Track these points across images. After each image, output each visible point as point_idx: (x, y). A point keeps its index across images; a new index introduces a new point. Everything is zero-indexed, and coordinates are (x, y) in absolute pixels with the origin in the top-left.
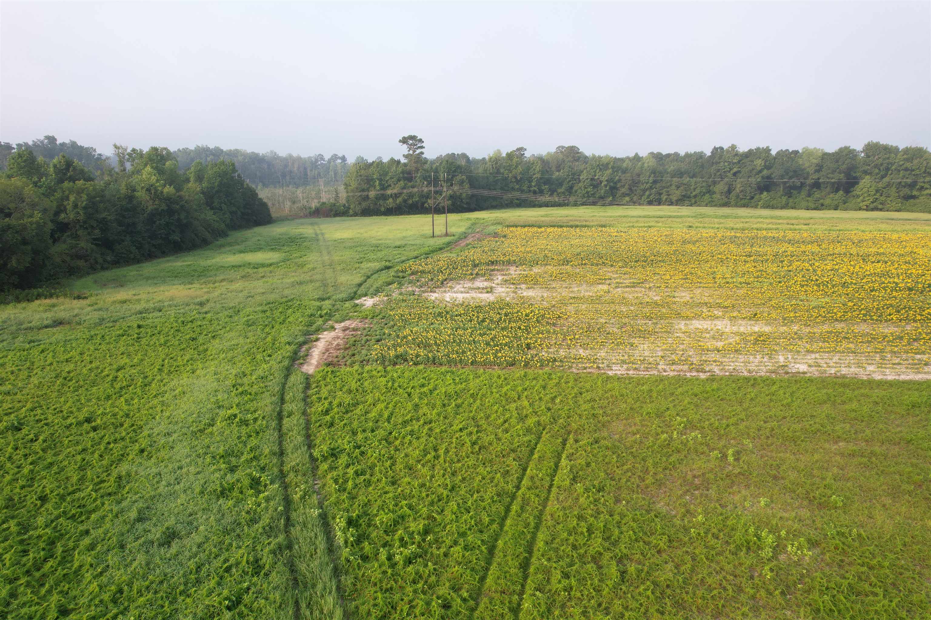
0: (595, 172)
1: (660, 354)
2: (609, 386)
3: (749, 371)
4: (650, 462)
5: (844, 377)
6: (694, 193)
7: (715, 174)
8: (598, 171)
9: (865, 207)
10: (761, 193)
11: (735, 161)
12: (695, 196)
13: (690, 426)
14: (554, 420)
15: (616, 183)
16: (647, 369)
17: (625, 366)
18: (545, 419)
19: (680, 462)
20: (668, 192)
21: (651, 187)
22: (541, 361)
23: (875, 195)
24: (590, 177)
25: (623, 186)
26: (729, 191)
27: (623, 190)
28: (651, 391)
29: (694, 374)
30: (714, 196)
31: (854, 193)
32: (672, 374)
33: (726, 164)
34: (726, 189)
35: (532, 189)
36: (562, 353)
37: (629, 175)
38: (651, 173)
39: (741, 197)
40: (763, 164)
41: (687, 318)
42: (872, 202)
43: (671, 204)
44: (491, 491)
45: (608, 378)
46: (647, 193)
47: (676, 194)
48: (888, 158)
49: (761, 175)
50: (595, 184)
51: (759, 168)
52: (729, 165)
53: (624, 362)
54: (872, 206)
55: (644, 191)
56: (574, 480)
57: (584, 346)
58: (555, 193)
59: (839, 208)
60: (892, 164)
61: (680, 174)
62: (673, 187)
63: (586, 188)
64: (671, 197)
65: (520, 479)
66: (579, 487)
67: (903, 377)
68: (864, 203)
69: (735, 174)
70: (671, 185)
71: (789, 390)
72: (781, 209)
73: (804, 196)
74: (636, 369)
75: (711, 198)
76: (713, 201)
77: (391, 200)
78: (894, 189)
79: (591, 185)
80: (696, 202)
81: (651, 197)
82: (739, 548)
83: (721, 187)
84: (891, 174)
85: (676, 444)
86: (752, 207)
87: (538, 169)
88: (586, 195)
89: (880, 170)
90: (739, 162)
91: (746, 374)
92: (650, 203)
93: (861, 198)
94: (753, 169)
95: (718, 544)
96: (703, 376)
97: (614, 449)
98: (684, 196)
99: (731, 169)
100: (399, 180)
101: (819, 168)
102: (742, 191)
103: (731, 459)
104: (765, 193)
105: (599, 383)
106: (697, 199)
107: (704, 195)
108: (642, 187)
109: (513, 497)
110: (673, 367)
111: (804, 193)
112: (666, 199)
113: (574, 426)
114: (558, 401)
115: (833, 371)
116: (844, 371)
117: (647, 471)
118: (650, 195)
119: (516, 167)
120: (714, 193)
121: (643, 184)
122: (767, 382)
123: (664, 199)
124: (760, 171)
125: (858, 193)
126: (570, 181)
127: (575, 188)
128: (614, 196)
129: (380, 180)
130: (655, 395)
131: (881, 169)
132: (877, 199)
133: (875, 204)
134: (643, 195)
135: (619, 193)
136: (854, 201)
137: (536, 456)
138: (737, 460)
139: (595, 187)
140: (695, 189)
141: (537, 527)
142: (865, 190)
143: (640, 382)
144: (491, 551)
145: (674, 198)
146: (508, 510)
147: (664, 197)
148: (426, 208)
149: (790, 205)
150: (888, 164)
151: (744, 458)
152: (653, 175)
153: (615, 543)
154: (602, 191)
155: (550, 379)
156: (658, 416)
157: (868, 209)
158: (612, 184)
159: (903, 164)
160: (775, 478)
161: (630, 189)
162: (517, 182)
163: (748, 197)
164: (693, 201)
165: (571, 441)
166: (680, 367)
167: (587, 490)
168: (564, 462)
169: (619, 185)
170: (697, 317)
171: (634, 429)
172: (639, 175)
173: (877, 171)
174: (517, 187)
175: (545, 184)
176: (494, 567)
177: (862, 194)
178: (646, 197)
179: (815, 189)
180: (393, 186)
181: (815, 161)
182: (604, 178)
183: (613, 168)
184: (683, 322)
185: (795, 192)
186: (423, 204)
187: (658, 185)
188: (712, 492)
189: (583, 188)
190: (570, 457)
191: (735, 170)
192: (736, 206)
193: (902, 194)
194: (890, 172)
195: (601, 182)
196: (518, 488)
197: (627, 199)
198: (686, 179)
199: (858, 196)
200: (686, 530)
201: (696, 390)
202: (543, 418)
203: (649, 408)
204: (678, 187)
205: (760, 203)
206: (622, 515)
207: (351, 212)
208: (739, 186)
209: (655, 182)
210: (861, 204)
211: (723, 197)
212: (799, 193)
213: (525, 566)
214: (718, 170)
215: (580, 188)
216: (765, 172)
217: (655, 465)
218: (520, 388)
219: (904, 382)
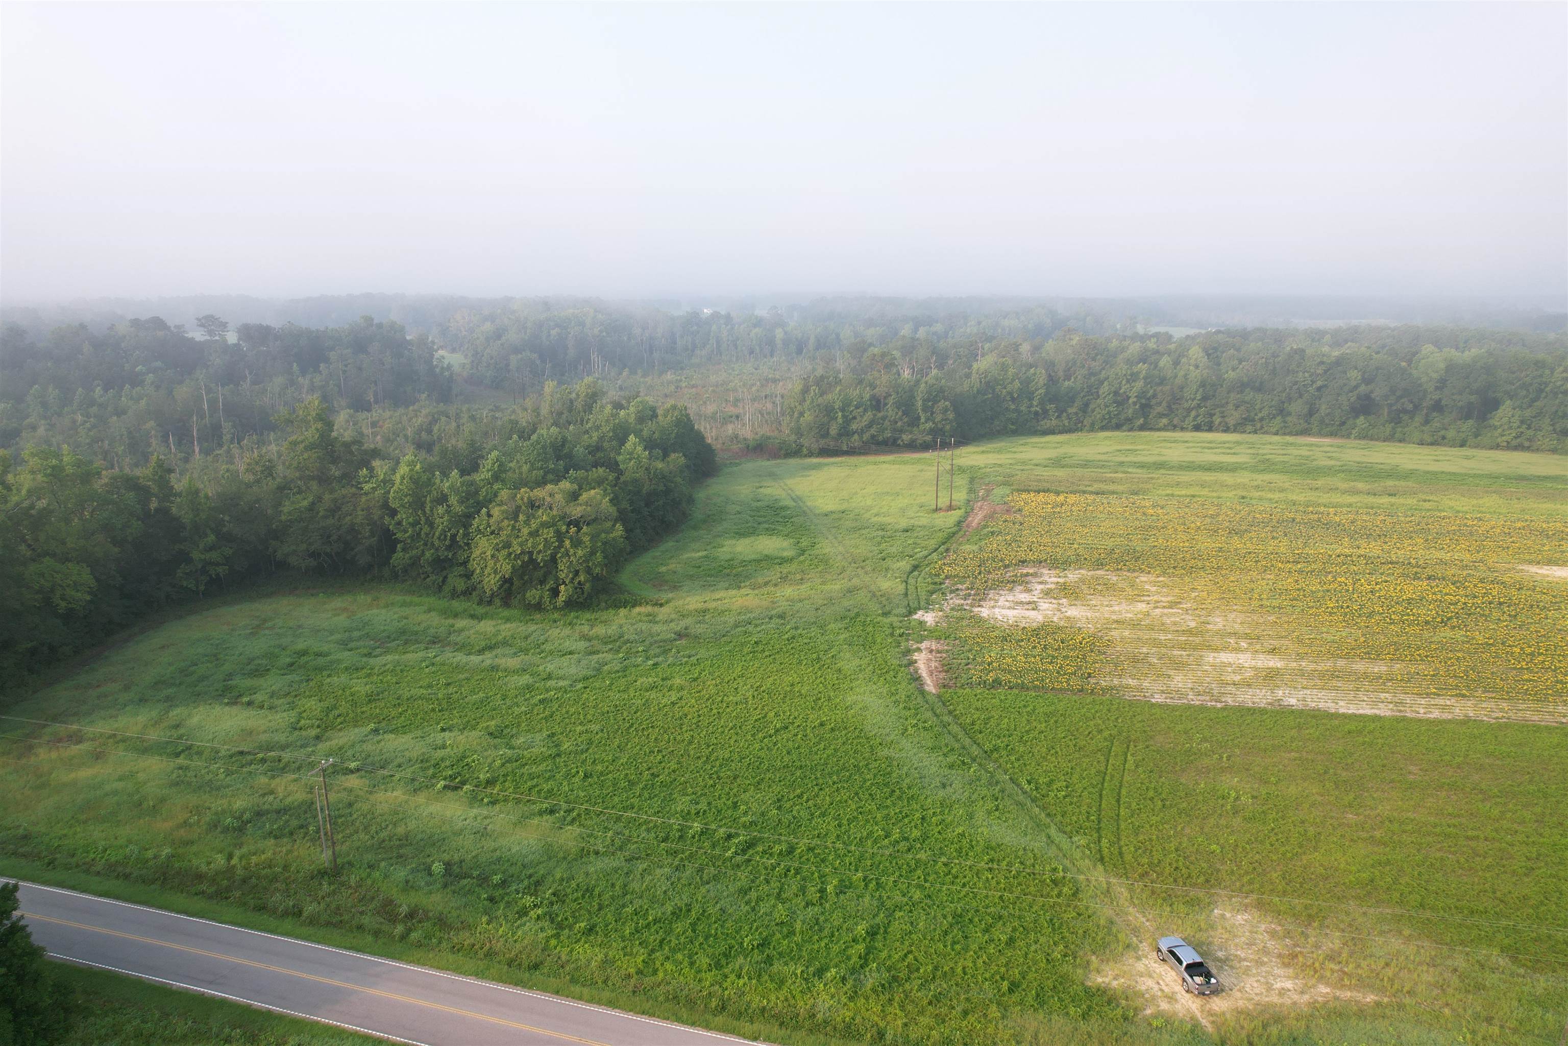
0: (1120, 383)
1: (1190, 686)
2: (1154, 711)
3: (1254, 703)
4: (1178, 760)
5: (1319, 710)
6: (1260, 415)
7: (1291, 388)
8: (1124, 382)
9: (1505, 444)
10: (1357, 417)
11: (1319, 371)
12: (1261, 419)
13: (1204, 740)
14: (1120, 733)
15: (1149, 399)
16: (1180, 698)
17: (1164, 695)
18: (1114, 732)
19: (1196, 759)
20: (1223, 412)
21: (1199, 405)
22: (1102, 689)
23: (1519, 427)
24: (1113, 389)
25: (1160, 404)
26: (1311, 413)
27: (1159, 409)
28: (1181, 716)
29: (1213, 703)
30: (1289, 419)
31: (1491, 422)
32: (1198, 703)
33: (1307, 375)
34: (1305, 411)
35: (1033, 409)
36: (1116, 682)
37: (1168, 387)
38: (1200, 386)
39: (1327, 421)
40: (1359, 377)
41: (1216, 650)
42: (1515, 437)
43: (1227, 430)
44: (1093, 771)
45: (1153, 705)
46: (1193, 413)
47: (1234, 417)
48: (1541, 376)
49: (1355, 393)
50: (1120, 400)
51: (1354, 383)
52: (1310, 376)
53: (1163, 692)
54: (1514, 443)
55: (1189, 410)
56: (1137, 766)
57: (1133, 677)
58: (1065, 414)
59: (1468, 443)
60: (1546, 384)
61: (1241, 386)
62: (1230, 406)
63: (1106, 406)
64: (1227, 419)
65: (1107, 766)
66: (1140, 770)
67: (1361, 712)
68: (1504, 438)
69: (1319, 389)
70: (1227, 403)
71: (1275, 719)
72: (1384, 441)
73: (1417, 424)
74: (1171, 698)
75: (1285, 422)
76: (1285, 427)
77: (856, 437)
78: (1547, 420)
79: (1115, 403)
80: (1262, 427)
81: (1199, 419)
82: (1218, 798)
83: (1297, 407)
84: (1545, 397)
85: (1194, 750)
86: (1343, 436)
87: (1041, 382)
88: (1107, 417)
89: (1528, 391)
90: (1326, 372)
91: (1251, 705)
92: (1197, 428)
93: (1500, 430)
94: (1345, 385)
95: (1209, 796)
96: (1219, 705)
97: (1158, 752)
98: (1245, 419)
99: (1313, 382)
100: (865, 410)
101: (1442, 384)
102: (1329, 414)
103: (1225, 759)
104: (1362, 418)
105: (1146, 709)
106: (1264, 422)
107: (1274, 417)
108: (1186, 405)
109: (1105, 774)
110: (1199, 698)
111: (1418, 419)
112: (1220, 423)
113: (1133, 737)
114: (1120, 721)
115: (1313, 705)
116: (1321, 705)
117: (1177, 764)
118: (1197, 416)
119: (1013, 380)
120: (1289, 414)
121: (1187, 401)
122: (1263, 711)
123: (1217, 423)
124: (1356, 387)
125: (1497, 423)
126: (1084, 396)
127: (1092, 406)
128: (1146, 416)
129: (843, 410)
130: (1184, 718)
131: (1531, 390)
132: (1522, 433)
133: (1519, 440)
134: (1188, 416)
135: (1154, 413)
136: (1489, 434)
137: (1113, 754)
138: (1228, 760)
139: (1119, 404)
140: (1261, 410)
141: (1121, 786)
142: (1505, 420)
143: (1174, 708)
144: (1101, 795)
145: (1231, 422)
146: (1104, 780)
147: (1217, 420)
148: (899, 445)
149: (1397, 435)
150: (1540, 384)
151: (1232, 759)
152: (1201, 390)
153: (1160, 794)
154: (1130, 411)
155: (1112, 704)
156: (1185, 733)
157: (1509, 447)
158: (1143, 401)
159: (1562, 385)
160: (1247, 770)
161: (1169, 407)
162: (1013, 400)
163: (1337, 423)
164: (1258, 425)
165: (1132, 746)
166: (1204, 698)
167: (1144, 772)
168: (1129, 757)
169: (1153, 402)
170: (1225, 648)
171: (1170, 740)
172: (1181, 388)
173: (1524, 392)
174: (1013, 407)
175: (1051, 401)
176: (1103, 802)
177: (1501, 425)
178: (1191, 418)
179: (1435, 414)
180: (858, 418)
181: (1435, 375)
182: (1133, 394)
183: (1145, 378)
184: (1213, 654)
185: (1405, 417)
186: (895, 440)
187: (1209, 403)
188: (1211, 775)
189: (1102, 407)
190: (1132, 755)
191: (1319, 383)
192: (1320, 434)
193: (1558, 427)
194: (1544, 395)
195: (1129, 398)
196: (1106, 769)
197: (1165, 421)
198: (1249, 395)
199: (1496, 428)
200: (1195, 790)
201: (1212, 716)
202: (1112, 732)
203: (1180, 727)
204: (1237, 407)
205: (1354, 432)
206: (1163, 783)
207: (805, 451)
208: (1323, 407)
209: (1205, 398)
210: (1499, 440)
211: (1301, 421)
212: (1412, 418)
213: (1118, 801)
214: (1296, 383)
215: (1099, 406)
216: (1363, 389)
217: (1181, 761)
218: (1093, 711)
219: (1361, 715)
